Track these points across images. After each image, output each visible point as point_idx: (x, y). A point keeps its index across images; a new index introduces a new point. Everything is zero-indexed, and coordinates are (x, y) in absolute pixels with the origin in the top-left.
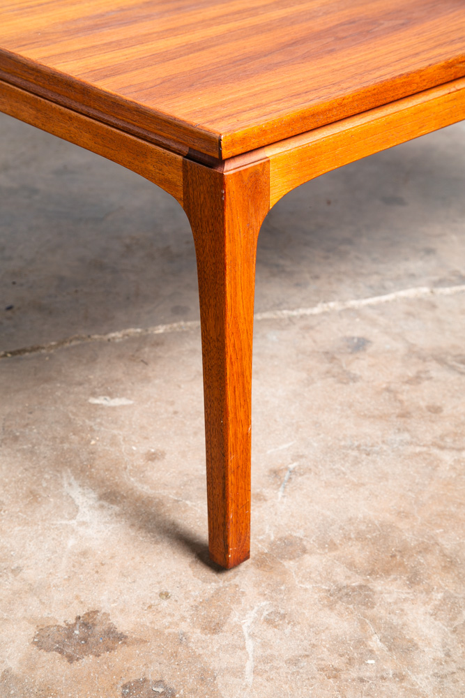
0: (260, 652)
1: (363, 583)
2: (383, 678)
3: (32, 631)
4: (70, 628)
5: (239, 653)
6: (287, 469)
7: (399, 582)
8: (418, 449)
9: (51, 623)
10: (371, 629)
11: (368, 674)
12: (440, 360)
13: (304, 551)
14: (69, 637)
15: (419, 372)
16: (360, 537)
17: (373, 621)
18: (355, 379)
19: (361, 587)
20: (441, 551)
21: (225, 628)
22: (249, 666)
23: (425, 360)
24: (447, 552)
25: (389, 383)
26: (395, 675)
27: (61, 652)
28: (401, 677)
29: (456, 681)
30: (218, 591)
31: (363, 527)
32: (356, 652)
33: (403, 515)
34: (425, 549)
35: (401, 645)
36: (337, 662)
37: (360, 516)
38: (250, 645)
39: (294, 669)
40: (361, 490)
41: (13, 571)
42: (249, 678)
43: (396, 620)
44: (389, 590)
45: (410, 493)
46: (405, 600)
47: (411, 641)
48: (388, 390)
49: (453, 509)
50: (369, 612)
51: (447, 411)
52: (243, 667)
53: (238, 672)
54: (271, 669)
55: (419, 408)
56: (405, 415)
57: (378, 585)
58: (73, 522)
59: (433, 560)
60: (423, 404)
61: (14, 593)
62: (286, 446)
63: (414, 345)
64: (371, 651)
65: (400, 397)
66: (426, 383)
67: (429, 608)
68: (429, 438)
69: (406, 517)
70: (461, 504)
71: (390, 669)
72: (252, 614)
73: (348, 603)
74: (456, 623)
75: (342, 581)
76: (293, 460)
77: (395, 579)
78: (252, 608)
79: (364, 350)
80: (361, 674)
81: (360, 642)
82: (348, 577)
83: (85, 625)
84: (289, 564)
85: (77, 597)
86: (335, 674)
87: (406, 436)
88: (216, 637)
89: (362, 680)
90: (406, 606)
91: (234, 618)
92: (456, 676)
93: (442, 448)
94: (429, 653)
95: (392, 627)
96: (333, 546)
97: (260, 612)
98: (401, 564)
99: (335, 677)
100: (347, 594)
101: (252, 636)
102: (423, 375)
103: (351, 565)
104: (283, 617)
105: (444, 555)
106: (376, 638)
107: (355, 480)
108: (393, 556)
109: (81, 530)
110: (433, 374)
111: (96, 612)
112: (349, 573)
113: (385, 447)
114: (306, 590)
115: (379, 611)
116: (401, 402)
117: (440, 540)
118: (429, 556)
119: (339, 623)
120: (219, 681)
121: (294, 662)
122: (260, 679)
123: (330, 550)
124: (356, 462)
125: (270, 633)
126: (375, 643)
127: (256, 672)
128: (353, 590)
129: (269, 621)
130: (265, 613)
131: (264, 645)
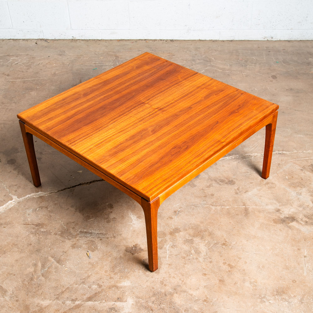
0: (170, 253)
1: (192, 239)
2: (193, 259)
3: (125, 248)
4: (132, 248)
5: (166, 253)
6: (178, 211)
7: (199, 238)
8: (207, 206)
9: (129, 246)
10: (192, 249)
11: (191, 258)
12: (216, 181)
13: (180, 231)
14: (132, 249)
15: (210, 184)
16: (192, 228)
17: (193, 247)
18: (195, 186)
19: (191, 239)
20: (209, 231)
21: (163, 248)
22: (167, 256)
23: (212, 181)
24: (210, 231)
25: (203, 187)
26: (196, 258)
27: (131, 253)
28: (197, 259)
29: (207, 259)
30: (162, 240)
31: (193, 226)
32: (188, 253)
33: (202, 222)
34: (205, 231)
35: (198, 252)
36: (185, 255)
37: (193, 223)
38: (168, 252)
39: (176, 257)
40: (194, 216)
41: (120, 235)
42: (167, 259)
43: (197, 247)
44: (197, 240)
45: (204, 217)
46: (200, 242)
47: (200, 251)
48: (202, 189)
49: (213, 221)
50: (192, 245)
51: (215, 195)
52: (166, 256)
53: (165, 257)
54: (172, 257)
55: (209, 194)
56: (205, 196)
57: (195, 239)
58: (132, 223)
59: (207, 233)
60: (210, 193)
61: (121, 240)
62: (178, 205)
63: (210, 176)
64: (192, 253)
65: (205, 191)
66: (211, 187)
67: (204, 244)
68: (210, 203)
69: (203, 223)
70: (215, 220)
71: (195, 257)
72: (169, 245)
73: (188, 243)
74: (209, 247)
75: (187, 238)
76: (179, 208)
77: (198, 238)
78: (169, 244)
79: (198, 177)
80: (189, 258)
81: (190, 251)
82: (189, 237)
83: (135, 247)
84: (177, 234)
85: (133, 241)
86: (184, 258)
87: (205, 202)
88: (161, 250)
89: (189, 259)
90: (200, 244)
91: (165, 246)
92: (207, 258)
93: (212, 205)
94: (203, 254)
95: (196, 248)
96: (186, 230)
97: (170, 245)
98: (200, 234)
99: (184, 259)
100: (188, 241)
101: (168, 250)
102: (211, 185)
103: (190, 235)
104: (175, 246)
105: (209, 232)
106: (193, 250)
107: (192, 214)
108: (199, 232)
109: (133, 225)
110: (213, 185)
111: (137, 244)
112: (189, 236)
113: (200, 205)
114: (180, 240)
115: (194, 245)
116: (205, 193)
117: (209, 229)
118: (206, 233)
119: (186, 247)
120: (162, 259)
121: (176, 255)
122: (169, 259)
123: (186, 231)
124: (193, 209)
125: (172, 249)
126: (193, 252)
127: (169, 257)
128: (190, 240)
129: (172, 247)
130: (171, 245)
131: (171, 252)
